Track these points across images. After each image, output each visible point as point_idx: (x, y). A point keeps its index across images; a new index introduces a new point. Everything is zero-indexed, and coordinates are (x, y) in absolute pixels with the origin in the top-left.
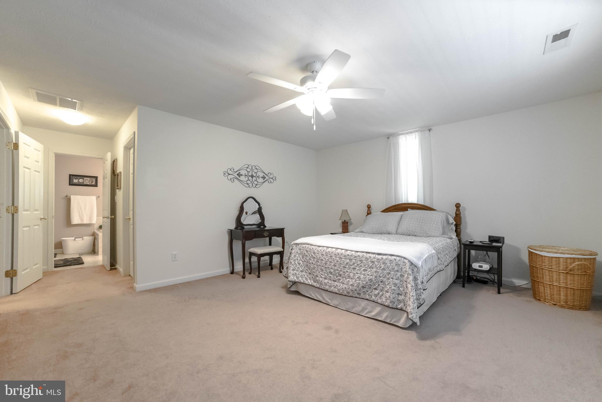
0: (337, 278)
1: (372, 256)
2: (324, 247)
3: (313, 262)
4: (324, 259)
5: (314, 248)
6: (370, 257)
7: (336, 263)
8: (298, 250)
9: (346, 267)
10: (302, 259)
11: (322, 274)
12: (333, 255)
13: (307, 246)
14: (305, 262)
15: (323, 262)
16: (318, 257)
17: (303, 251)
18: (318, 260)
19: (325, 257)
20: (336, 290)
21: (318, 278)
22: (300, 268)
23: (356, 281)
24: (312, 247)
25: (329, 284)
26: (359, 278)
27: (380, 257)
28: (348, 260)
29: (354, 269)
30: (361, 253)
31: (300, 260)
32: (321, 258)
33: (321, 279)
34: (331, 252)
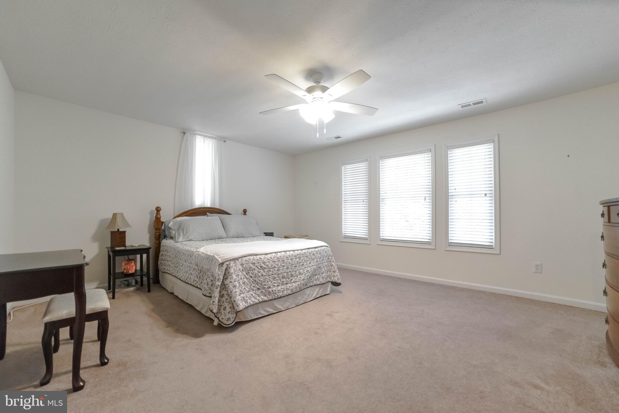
0: (289, 280)
1: (313, 250)
2: (272, 253)
3: (264, 274)
4: (276, 266)
5: (262, 257)
6: (312, 251)
7: (289, 265)
8: (239, 266)
9: (296, 266)
10: (247, 276)
11: (274, 283)
12: (285, 258)
13: (251, 258)
14: (251, 279)
15: (276, 269)
16: (270, 266)
17: (247, 265)
18: (270, 269)
19: (278, 263)
20: (289, 292)
21: (270, 290)
22: (246, 288)
23: (305, 274)
24: (258, 256)
25: (282, 290)
26: (308, 271)
27: (317, 249)
28: (298, 259)
29: (303, 265)
30: (305, 250)
31: (244, 278)
32: (273, 266)
33: (274, 288)
34: (282, 257)
